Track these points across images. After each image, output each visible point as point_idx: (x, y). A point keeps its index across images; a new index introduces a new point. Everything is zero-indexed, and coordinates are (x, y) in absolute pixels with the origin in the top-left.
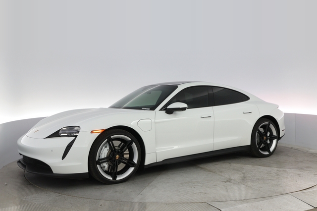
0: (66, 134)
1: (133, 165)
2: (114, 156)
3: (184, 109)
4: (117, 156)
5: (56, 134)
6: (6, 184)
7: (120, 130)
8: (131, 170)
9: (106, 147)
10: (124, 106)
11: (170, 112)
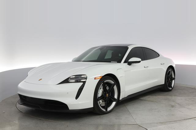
0: (74, 81)
1: (115, 100)
2: (105, 94)
3: (139, 62)
4: (107, 95)
5: (66, 81)
6: (4, 112)
7: (108, 77)
8: (114, 103)
9: (101, 89)
10: (83, 60)
11: (130, 64)
